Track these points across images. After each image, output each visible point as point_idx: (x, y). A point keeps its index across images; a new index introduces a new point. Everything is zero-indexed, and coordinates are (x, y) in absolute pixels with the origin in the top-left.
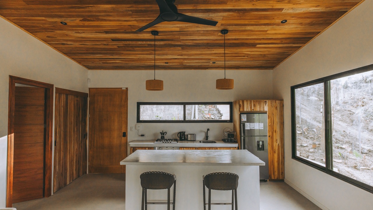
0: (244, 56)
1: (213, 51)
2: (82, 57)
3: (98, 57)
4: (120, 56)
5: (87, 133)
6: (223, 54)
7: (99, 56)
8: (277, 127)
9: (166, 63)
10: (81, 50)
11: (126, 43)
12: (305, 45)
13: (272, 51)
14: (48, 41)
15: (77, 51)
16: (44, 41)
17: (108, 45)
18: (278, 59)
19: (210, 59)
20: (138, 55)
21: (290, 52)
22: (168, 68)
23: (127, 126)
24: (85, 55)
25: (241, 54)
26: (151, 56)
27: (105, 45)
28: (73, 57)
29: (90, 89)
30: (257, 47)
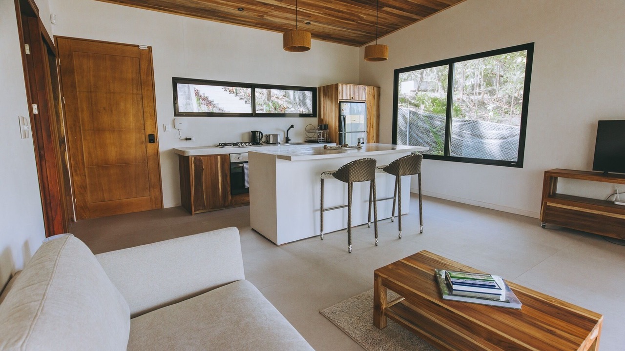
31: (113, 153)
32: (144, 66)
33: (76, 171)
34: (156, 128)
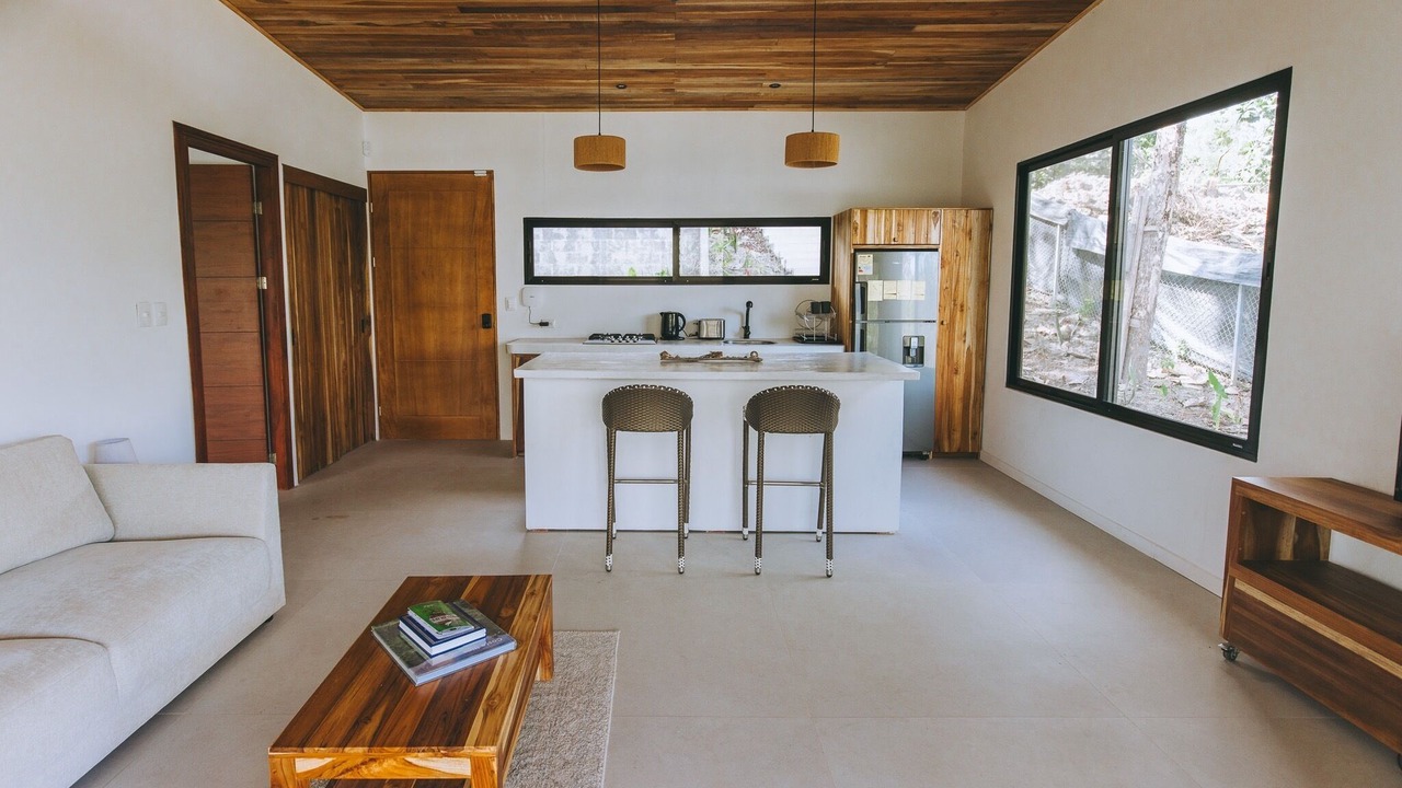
0: (874, 64)
1: (776, 44)
2: (354, 68)
3: (403, 67)
4: (474, 64)
5: (370, 317)
6: (807, 54)
7: (407, 64)
8: (969, 295)
9: (617, 86)
10: (354, 43)
11: (503, 20)
12: (1068, 25)
13: (964, 47)
14: (259, 15)
15: (342, 48)
16: (245, 13)
17: (444, 25)
18: (981, 73)
19: (762, 74)
20: (533, 60)
21: (1022, 49)
22: (625, 103)
23: (494, 294)
24: (360, 59)
25: (863, 55)
26: (575, 61)
27: (435, 25)
28: (321, 67)
29: (370, 174)
30: (918, 33)
31: (431, 342)
32: (481, 204)
33: (383, 366)
34: (494, 303)
